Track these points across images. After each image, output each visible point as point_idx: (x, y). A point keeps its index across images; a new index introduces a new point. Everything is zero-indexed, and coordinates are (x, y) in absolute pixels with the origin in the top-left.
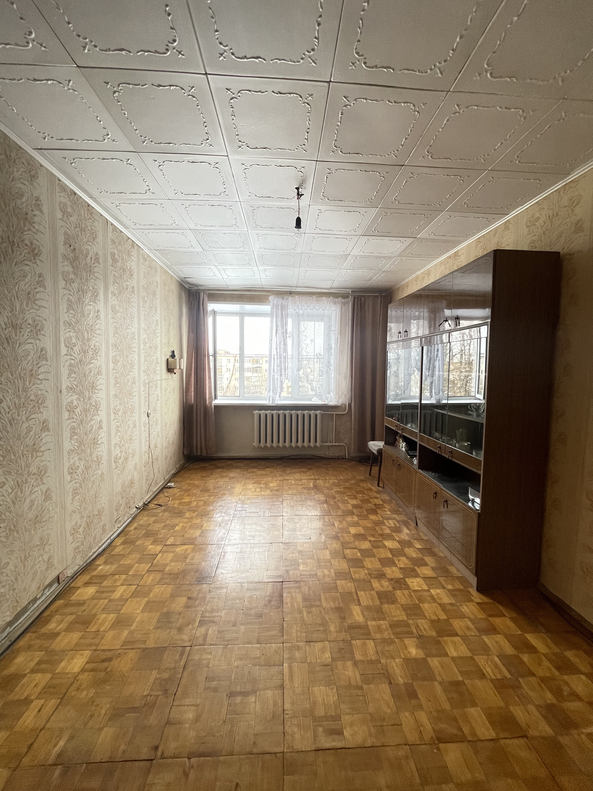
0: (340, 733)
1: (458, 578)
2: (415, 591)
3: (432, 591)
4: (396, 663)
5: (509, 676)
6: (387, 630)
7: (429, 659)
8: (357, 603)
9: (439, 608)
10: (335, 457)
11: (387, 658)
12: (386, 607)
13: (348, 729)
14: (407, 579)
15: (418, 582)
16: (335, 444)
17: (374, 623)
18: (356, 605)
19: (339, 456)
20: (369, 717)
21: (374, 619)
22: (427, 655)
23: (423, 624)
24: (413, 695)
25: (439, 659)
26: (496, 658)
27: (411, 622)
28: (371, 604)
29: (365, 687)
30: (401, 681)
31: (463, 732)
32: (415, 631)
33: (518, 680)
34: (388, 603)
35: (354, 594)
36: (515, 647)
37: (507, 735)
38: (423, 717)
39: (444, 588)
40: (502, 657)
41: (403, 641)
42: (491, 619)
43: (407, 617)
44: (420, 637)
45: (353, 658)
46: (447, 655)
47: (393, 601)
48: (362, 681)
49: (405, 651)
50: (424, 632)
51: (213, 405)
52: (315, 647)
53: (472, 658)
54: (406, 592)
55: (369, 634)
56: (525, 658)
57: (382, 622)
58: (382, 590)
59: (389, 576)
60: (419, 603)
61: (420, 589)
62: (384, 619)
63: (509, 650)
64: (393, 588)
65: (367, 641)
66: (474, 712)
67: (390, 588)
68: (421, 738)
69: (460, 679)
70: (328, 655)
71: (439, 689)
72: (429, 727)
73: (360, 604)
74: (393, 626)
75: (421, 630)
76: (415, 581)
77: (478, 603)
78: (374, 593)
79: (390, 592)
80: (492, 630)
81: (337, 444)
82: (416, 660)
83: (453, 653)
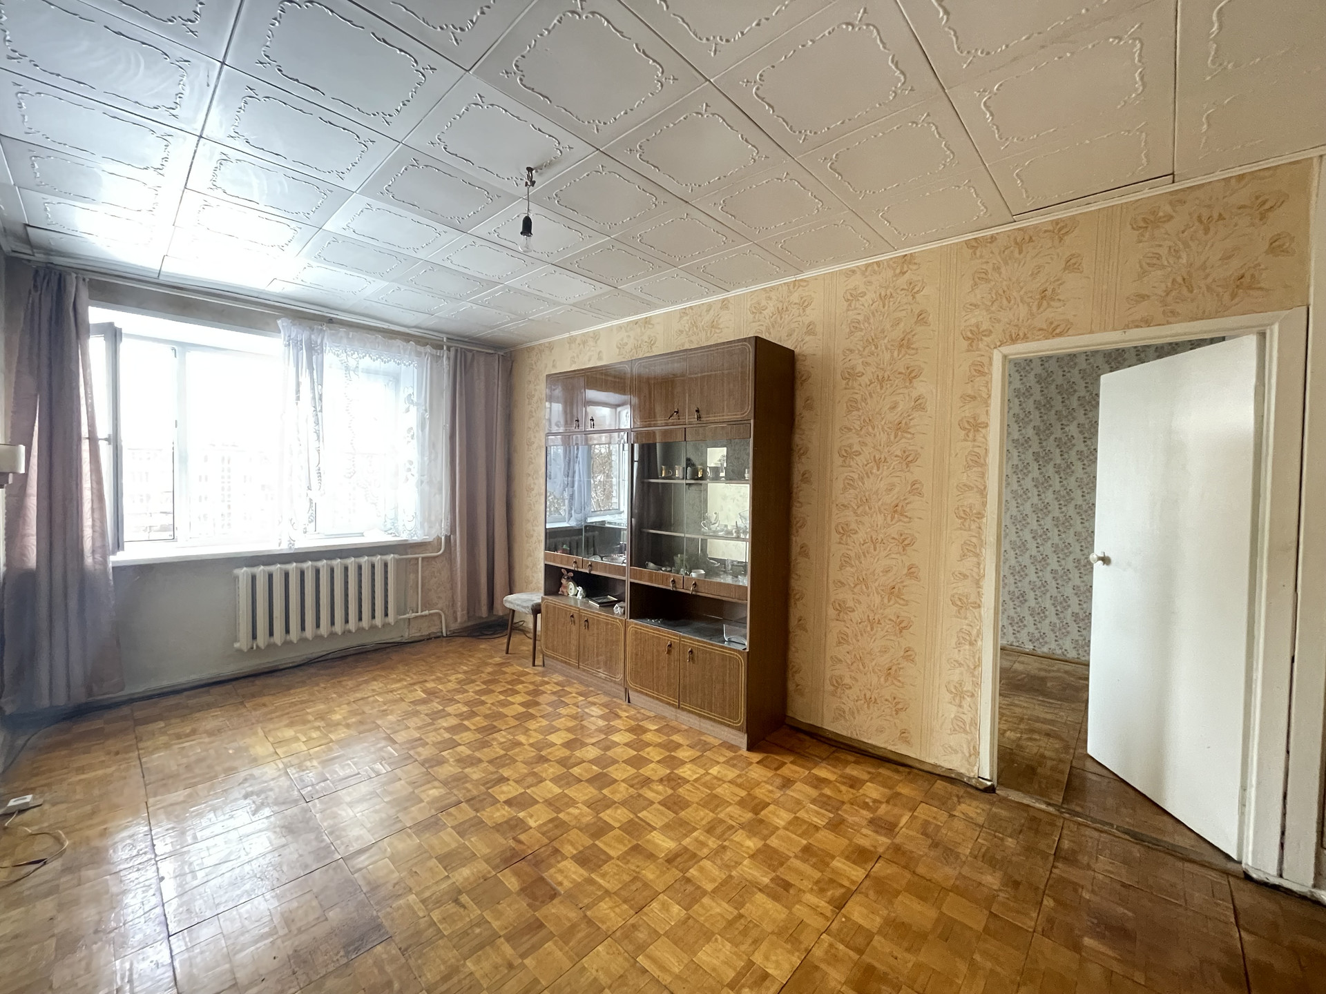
0: (765, 976)
1: (720, 745)
2: (696, 780)
3: (710, 771)
4: (745, 866)
5: (832, 815)
6: (709, 838)
7: (768, 842)
8: (650, 829)
9: (731, 786)
10: (422, 638)
11: (735, 867)
12: (682, 814)
13: (769, 965)
14: (676, 771)
15: (689, 769)
16: (424, 613)
17: (688, 840)
18: (651, 832)
19: (429, 634)
20: (774, 938)
21: (686, 836)
22: (765, 838)
23: (734, 810)
24: (787, 886)
25: (774, 836)
26: (811, 806)
27: (721, 816)
28: (667, 820)
29: (742, 911)
30: (766, 880)
31: (845, 887)
32: (734, 824)
33: (838, 814)
34: (683, 810)
35: (637, 820)
36: (816, 787)
37: (871, 864)
38: (810, 898)
39: (718, 763)
40: (814, 801)
41: (732, 840)
42: (779, 772)
43: (713, 812)
44: (742, 826)
45: (704, 893)
46: (777, 828)
47: (684, 805)
48: (736, 908)
49: (744, 849)
50: (742, 819)
51: (110, 565)
52: (652, 911)
53: (797, 818)
54: (687, 786)
55: (694, 855)
56: (827, 791)
57: (695, 834)
58: (662, 798)
59: (656, 778)
60: (712, 791)
61: (698, 775)
62: (695, 829)
63: (814, 793)
64: (672, 788)
65: (701, 863)
66: (838, 863)
67: (670, 792)
68: (827, 918)
69: (805, 842)
70: (676, 909)
71: (797, 863)
72: (823, 903)
73: (655, 829)
74: (710, 830)
75: (737, 819)
76: (686, 769)
77: (758, 763)
78: (656, 806)
79: (671, 795)
80: (787, 783)
81: (426, 612)
82: (759, 851)
83: (782, 823)
